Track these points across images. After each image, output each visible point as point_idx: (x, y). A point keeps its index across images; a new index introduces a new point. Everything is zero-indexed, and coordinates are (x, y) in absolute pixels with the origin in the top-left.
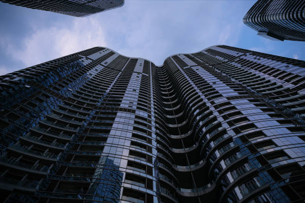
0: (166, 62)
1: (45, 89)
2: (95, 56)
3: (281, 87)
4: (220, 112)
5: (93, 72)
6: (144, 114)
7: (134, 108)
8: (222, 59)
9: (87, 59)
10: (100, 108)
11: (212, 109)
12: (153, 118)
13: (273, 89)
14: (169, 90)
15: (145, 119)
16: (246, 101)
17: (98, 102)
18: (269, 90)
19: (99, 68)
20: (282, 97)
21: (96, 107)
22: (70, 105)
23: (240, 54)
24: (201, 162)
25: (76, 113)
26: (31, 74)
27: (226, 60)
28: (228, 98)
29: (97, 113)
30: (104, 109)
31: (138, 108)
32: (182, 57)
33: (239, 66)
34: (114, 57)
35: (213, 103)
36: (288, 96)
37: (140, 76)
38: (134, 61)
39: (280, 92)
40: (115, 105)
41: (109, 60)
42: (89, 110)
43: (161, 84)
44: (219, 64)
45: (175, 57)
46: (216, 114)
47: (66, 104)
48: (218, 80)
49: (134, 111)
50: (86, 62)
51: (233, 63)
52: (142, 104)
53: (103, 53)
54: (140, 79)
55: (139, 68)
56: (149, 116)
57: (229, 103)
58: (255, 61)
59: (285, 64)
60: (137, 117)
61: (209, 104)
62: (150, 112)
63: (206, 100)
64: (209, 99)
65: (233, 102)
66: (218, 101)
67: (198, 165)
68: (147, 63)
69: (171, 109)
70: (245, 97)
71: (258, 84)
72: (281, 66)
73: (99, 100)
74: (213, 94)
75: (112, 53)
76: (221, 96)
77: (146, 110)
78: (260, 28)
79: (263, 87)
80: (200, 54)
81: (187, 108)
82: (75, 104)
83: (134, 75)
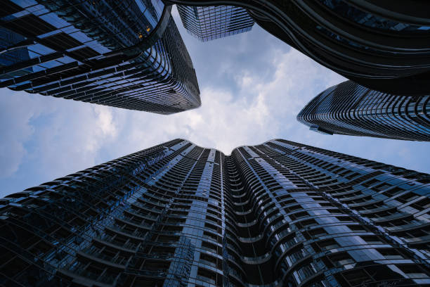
0: (233, 153)
1: (133, 178)
2: (176, 148)
3: (336, 181)
4: (282, 204)
5: (174, 162)
6: (216, 203)
7: (207, 196)
8: (280, 152)
9: (170, 150)
10: (178, 196)
11: (274, 200)
12: (223, 207)
13: (329, 183)
14: (236, 178)
15: (216, 208)
16: (304, 194)
17: (177, 190)
18: (325, 183)
19: (179, 158)
20: (340, 191)
21: (175, 195)
22: (153, 193)
23: (296, 148)
24: (267, 255)
25: (157, 200)
27: (284, 153)
28: (288, 191)
29: (175, 201)
30: (182, 197)
31: (210, 196)
32: (247, 149)
33: (296, 159)
34: (192, 147)
35: (275, 195)
36: (343, 190)
37: (212, 165)
38: (208, 151)
39: (335, 187)
40: (190, 193)
41: (187, 151)
42: (168, 198)
43: (230, 175)
44: (278, 156)
45: (241, 149)
46: (278, 206)
47: (149, 192)
48: (278, 172)
49: (207, 200)
50: (168, 152)
51: (291, 156)
52: (214, 193)
53: (183, 144)
54: (212, 168)
55: (211, 158)
56: (220, 205)
57: (289, 196)
58: (310, 155)
59: (337, 159)
60: (209, 206)
61: (271, 196)
62: (220, 200)
63: (268, 192)
64: (271, 191)
65: (294, 195)
66: (280, 193)
67: (263, 258)
68: (218, 152)
69: (238, 197)
70: (303, 190)
71: (314, 177)
72: (334, 161)
73: (178, 188)
74: (275, 186)
75: (190, 144)
76: (281, 188)
77: (217, 198)
78: (311, 124)
79: (320, 180)
80: (261, 147)
81: (252, 197)
82: (157, 192)
83: (208, 164)
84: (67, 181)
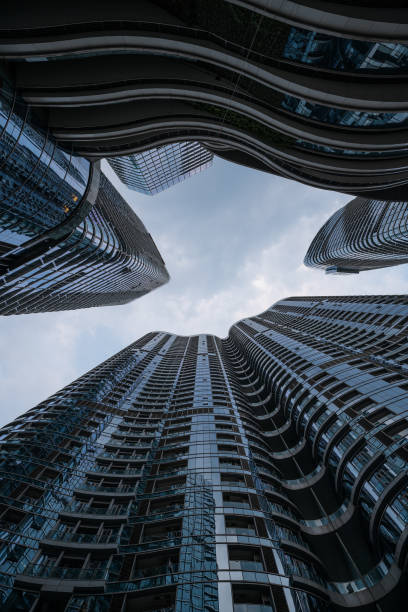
0: (231, 332)
1: (99, 407)
2: (150, 346)
3: (382, 335)
4: (319, 389)
5: (152, 367)
6: (225, 411)
7: (211, 405)
8: (295, 314)
9: (142, 351)
10: (169, 416)
11: (307, 386)
12: (237, 414)
13: (374, 340)
14: (245, 368)
15: (228, 419)
16: (345, 366)
17: (165, 406)
18: (369, 343)
19: (158, 359)
20: (391, 348)
21: (164, 416)
22: (132, 420)
23: (315, 303)
24: (319, 469)
25: (140, 430)
26: (79, 390)
27: (301, 315)
28: (322, 367)
29: (167, 424)
30: (175, 415)
31: (215, 403)
32: (248, 323)
33: (319, 319)
34: (172, 340)
35: (304, 377)
36: (396, 346)
37: (207, 358)
38: (195, 339)
39: (385, 344)
40: (186, 406)
41: (167, 347)
42: (156, 422)
43: (235, 365)
44: (294, 322)
45: (241, 324)
46: (314, 392)
47: (127, 420)
48: (300, 344)
49: (211, 411)
50: (141, 356)
51: (311, 317)
52: (220, 399)
53: (158, 339)
54: (207, 363)
55: (202, 348)
56: (232, 412)
57: (325, 374)
58: (336, 308)
59: (375, 305)
60: (217, 418)
61: (300, 380)
62: (230, 406)
63: (294, 375)
64: (298, 373)
65: (331, 371)
66: (311, 373)
67: (315, 474)
68: (209, 338)
69: (254, 394)
70: (342, 360)
71: (352, 338)
72: (371, 308)
73: (166, 403)
74: (302, 365)
75: (168, 336)
76: (311, 365)
77: (226, 405)
78: (326, 267)
79: (360, 340)
80: (267, 314)
81: (274, 388)
82: (137, 417)
83: (200, 358)
84: (19, 426)
